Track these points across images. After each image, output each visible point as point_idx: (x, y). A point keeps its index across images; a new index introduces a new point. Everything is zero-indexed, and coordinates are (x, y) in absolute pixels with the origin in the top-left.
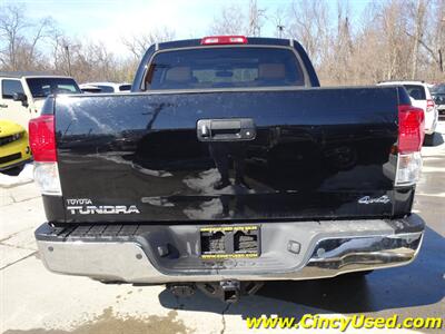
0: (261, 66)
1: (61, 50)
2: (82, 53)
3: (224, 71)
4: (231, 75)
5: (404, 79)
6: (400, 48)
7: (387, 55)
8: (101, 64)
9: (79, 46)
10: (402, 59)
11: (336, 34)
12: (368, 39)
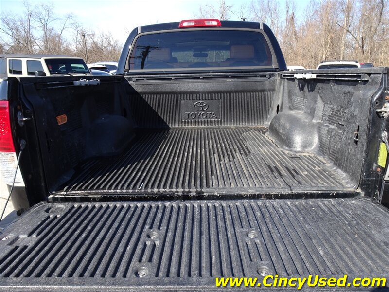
0: (233, 48)
1: (80, 38)
2: (96, 40)
3: (200, 53)
4: (206, 55)
5: (335, 60)
6: (333, 36)
7: (323, 41)
8: (110, 48)
9: (93, 35)
10: (334, 44)
11: (284, 25)
12: (309, 29)
